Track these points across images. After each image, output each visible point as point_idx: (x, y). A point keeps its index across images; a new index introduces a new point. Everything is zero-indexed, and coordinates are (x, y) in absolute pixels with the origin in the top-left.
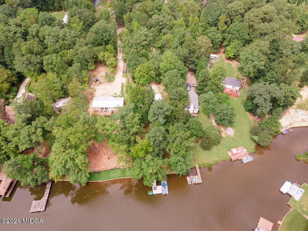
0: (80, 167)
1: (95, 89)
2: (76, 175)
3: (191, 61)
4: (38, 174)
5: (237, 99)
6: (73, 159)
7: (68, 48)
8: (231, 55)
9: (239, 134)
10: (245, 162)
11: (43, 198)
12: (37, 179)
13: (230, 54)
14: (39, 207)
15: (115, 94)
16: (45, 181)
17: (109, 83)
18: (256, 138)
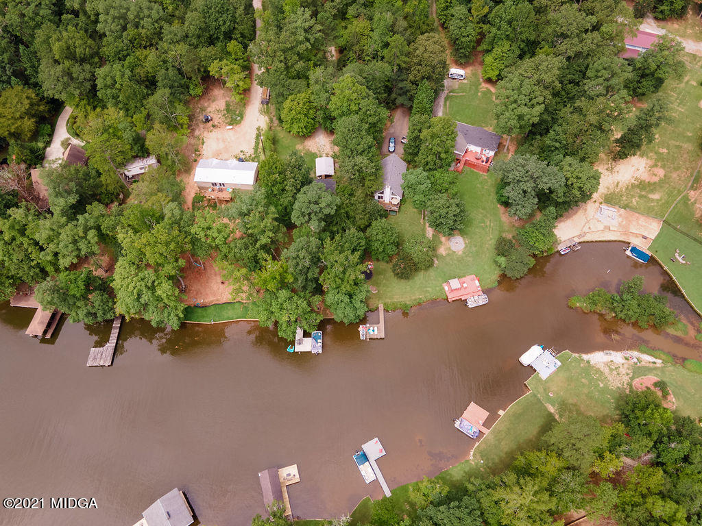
0: (166, 301)
1: (203, 140)
2: (159, 313)
3: (401, 88)
4: (96, 304)
5: (487, 176)
6: (152, 288)
7: (148, 44)
8: (493, 74)
9: (474, 249)
10: (470, 306)
11: (108, 344)
12: (95, 314)
13: (491, 72)
14: (101, 358)
15: (241, 151)
16: (109, 316)
17: (231, 127)
18: (502, 260)
